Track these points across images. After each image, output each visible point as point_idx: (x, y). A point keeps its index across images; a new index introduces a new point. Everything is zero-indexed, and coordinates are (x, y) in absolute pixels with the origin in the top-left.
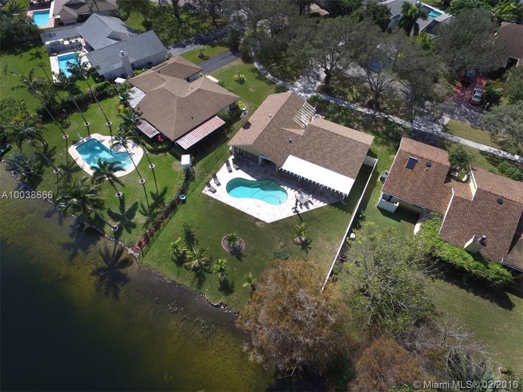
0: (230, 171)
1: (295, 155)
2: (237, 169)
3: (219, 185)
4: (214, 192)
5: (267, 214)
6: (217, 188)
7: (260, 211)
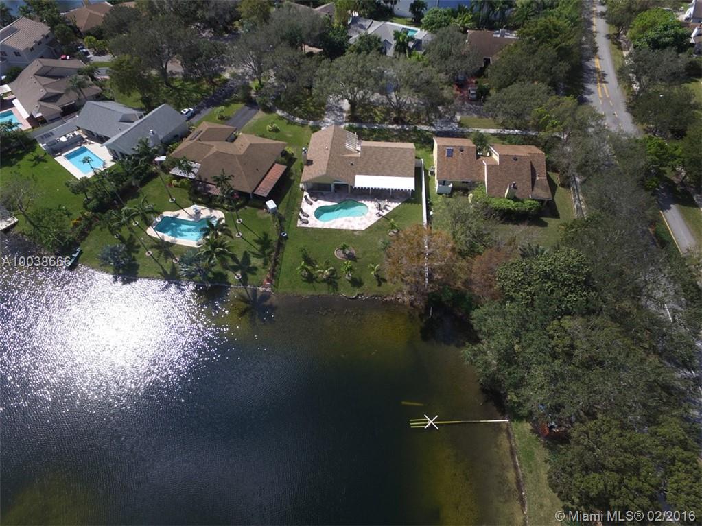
0: (311, 204)
1: (360, 174)
2: (316, 201)
3: (308, 216)
4: (307, 222)
5: (359, 224)
6: (308, 219)
7: (352, 224)
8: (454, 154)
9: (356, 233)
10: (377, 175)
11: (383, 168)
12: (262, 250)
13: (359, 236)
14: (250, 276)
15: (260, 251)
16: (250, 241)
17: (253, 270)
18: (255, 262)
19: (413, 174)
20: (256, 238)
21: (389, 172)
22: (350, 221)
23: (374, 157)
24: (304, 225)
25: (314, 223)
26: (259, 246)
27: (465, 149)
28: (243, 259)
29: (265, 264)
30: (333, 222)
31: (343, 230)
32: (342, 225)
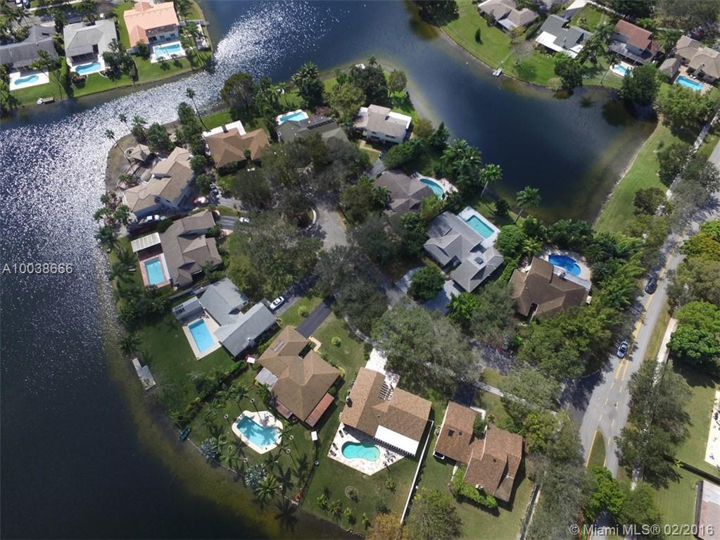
0: (343, 436)
1: (382, 425)
2: (346, 435)
3: (337, 449)
4: (335, 455)
5: (369, 468)
6: (336, 452)
7: (365, 467)
8: (454, 435)
9: (364, 476)
10: (394, 431)
11: (400, 428)
12: (300, 470)
13: (365, 480)
14: (288, 490)
15: (298, 471)
16: (295, 458)
17: (291, 486)
18: (294, 480)
19: (419, 439)
20: (299, 458)
21: (403, 431)
22: (363, 463)
23: (396, 416)
24: (332, 457)
25: (340, 457)
26: (299, 466)
27: (463, 434)
28: (286, 474)
29: (299, 484)
30: (353, 461)
31: (356, 470)
32: (357, 466)
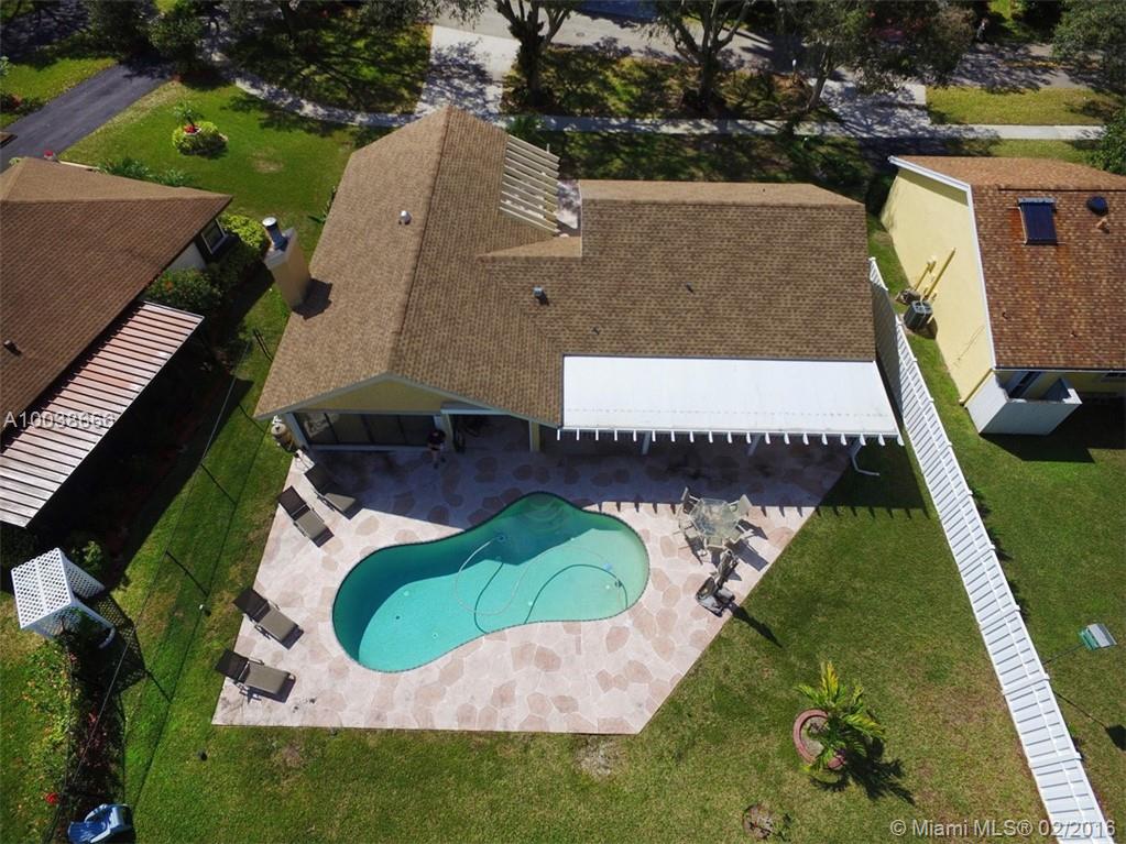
0: (322, 536)
2: (350, 513)
3: (291, 635)
4: (284, 687)
7: (565, 682)
8: (1069, 230)
19: (865, 349)
25: (327, 687)
